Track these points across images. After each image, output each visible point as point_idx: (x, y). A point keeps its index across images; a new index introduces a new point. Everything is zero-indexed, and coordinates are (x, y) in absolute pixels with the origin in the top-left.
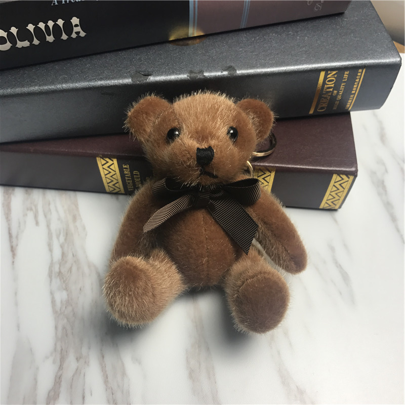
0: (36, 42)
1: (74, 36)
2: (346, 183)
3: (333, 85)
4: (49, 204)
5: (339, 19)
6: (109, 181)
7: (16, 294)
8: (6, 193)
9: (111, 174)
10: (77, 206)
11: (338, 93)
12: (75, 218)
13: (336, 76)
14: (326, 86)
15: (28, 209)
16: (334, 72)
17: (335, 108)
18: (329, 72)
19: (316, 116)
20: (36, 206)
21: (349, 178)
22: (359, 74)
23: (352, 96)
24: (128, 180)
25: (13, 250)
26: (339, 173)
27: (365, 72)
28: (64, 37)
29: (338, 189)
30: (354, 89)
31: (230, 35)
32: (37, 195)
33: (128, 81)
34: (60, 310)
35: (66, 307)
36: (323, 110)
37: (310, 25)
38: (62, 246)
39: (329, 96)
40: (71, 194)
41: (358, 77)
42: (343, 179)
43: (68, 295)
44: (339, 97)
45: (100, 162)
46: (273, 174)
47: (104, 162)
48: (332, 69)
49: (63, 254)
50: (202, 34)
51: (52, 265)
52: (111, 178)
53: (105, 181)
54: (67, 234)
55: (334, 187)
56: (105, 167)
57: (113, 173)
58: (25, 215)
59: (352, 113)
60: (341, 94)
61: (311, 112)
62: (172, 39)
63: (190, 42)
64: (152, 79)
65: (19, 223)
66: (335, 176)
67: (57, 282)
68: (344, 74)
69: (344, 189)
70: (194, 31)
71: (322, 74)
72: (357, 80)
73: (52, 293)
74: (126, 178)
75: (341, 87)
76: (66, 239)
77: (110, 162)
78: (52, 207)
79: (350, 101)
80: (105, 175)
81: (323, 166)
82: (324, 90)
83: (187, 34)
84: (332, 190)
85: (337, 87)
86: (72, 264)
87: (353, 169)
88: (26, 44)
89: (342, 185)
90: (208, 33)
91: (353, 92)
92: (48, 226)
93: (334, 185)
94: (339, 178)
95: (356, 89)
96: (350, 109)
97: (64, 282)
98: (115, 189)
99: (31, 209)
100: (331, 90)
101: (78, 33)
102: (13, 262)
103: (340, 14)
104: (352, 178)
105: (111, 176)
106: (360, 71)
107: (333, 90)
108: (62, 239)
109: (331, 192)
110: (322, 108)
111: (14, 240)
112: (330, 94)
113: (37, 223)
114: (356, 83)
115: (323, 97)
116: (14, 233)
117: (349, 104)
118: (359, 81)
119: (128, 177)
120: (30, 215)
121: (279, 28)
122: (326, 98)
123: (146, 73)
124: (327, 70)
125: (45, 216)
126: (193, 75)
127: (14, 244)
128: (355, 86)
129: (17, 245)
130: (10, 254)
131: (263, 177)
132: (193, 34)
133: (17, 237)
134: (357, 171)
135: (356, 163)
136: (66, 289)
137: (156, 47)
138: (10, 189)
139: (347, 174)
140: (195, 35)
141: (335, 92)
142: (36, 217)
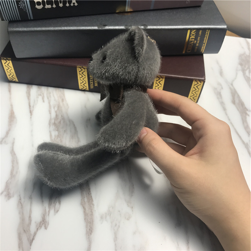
0: (54, 6)
1: (72, 5)
2: (200, 86)
3: (194, 38)
4: (50, 93)
5: (198, 9)
6: (82, 82)
7: (32, 131)
8: (28, 87)
9: (83, 78)
10: (64, 95)
11: (197, 42)
12: (63, 100)
13: (195, 32)
14: (191, 38)
15: (39, 95)
16: (194, 31)
17: (195, 51)
18: (192, 30)
19: (187, 55)
20: (43, 94)
21: (201, 83)
22: (207, 32)
23: (204, 44)
24: (91, 81)
25: (31, 112)
26: (196, 80)
27: (210, 32)
28: (68, 5)
29: (196, 90)
30: (205, 40)
31: (146, 12)
32: (44, 89)
33: (96, 28)
34: (54, 139)
35: (57, 138)
36: (190, 52)
37: (184, 10)
38: (56, 112)
39: (192, 43)
40: (61, 90)
41: (206, 34)
42: (198, 83)
43: (58, 133)
44: (197, 45)
45: (78, 70)
46: (164, 80)
47: (80, 70)
48: (194, 29)
49: (57, 115)
50: (132, 10)
51: (50, 119)
52: (83, 80)
53: (80, 82)
54: (59, 107)
55: (194, 88)
56: (81, 73)
57: (84, 77)
58: (38, 97)
59: (204, 55)
60: (198, 42)
61: (184, 52)
62: (117, 11)
63: (126, 14)
64: (107, 28)
65: (35, 101)
66: (194, 82)
67: (53, 127)
68: (199, 32)
69: (199, 89)
70: (128, 8)
71: (189, 31)
72: (206, 36)
73: (50, 132)
74: (90, 80)
75: (198, 39)
76: (58, 109)
77: (84, 70)
78: (51, 95)
79: (203, 47)
80: (80, 78)
81: (188, 76)
82: (190, 40)
83: (125, 10)
84: (193, 90)
85: (196, 39)
86: (61, 120)
87: (203, 79)
88: (50, 6)
89: (198, 87)
90: (135, 10)
91: (204, 42)
92: (49, 103)
93: (194, 87)
94: (196, 83)
95: (206, 41)
96: (203, 52)
97: (57, 127)
98: (84, 87)
99: (41, 95)
100: (193, 40)
101: (74, 3)
102: (31, 118)
103: (199, 6)
104: (202, 83)
105: (83, 79)
106: (207, 30)
107: (195, 40)
108: (56, 109)
109: (192, 91)
110: (189, 50)
111: (32, 108)
112: (193, 42)
113: (44, 101)
114: (205, 37)
115: (189, 44)
116: (32, 105)
117: (202, 49)
118: (207, 36)
119: (91, 80)
120: (40, 98)
121: (169, 11)
122: (191, 44)
123: (105, 25)
124: (191, 29)
125: (48, 99)
126: (127, 27)
127: (32, 110)
128: (205, 39)
129: (33, 110)
130: (29, 114)
131: (159, 81)
132: (128, 10)
133: (33, 107)
134: (205, 79)
135: (205, 75)
136: (58, 130)
137: (110, 15)
138: (30, 86)
139: (200, 81)
140: (129, 11)
141: (195, 41)
142: (43, 98)
